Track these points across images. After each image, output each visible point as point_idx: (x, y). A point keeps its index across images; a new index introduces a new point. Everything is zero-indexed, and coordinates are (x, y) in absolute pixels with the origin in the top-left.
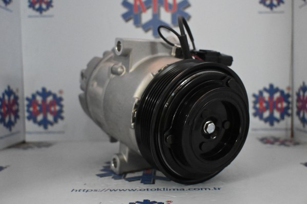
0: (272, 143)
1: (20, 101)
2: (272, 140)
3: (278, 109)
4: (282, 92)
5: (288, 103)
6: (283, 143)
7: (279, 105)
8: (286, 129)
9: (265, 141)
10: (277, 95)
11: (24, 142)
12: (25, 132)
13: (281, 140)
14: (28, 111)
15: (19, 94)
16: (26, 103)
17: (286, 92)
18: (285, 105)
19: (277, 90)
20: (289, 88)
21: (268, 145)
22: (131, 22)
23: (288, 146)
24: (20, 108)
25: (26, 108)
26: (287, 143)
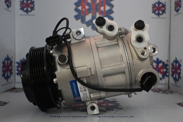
0: (158, 92)
1: (13, 64)
2: (158, 90)
3: (161, 73)
4: (164, 63)
5: (167, 69)
6: (164, 92)
7: (162, 70)
8: (165, 84)
9: (154, 90)
10: (161, 65)
11: (14, 88)
12: (15, 82)
13: (163, 90)
14: (17, 70)
15: (13, 60)
16: (16, 65)
17: (166, 63)
18: (165, 70)
19: (161, 62)
20: (167, 61)
21: (156, 93)
22: (80, 20)
23: (167, 93)
24: (13, 68)
25: (16, 68)
26: (166, 92)
